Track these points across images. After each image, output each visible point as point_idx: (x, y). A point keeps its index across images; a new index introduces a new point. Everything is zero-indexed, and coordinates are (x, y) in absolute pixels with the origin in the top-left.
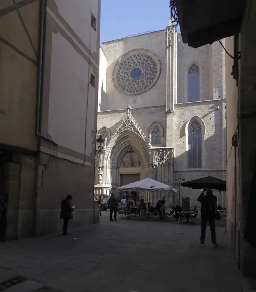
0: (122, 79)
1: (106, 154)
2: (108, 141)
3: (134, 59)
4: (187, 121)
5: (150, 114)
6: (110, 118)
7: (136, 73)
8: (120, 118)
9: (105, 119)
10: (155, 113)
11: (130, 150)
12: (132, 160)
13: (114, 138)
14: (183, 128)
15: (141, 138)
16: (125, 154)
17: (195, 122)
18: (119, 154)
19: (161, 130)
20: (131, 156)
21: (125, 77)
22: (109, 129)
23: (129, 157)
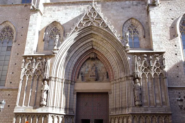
1: (57, 57)
2: (61, 41)
4: (178, 19)
5: (123, 8)
6: (64, 11)
9: (57, 12)
10: (129, 7)
11: (92, 56)
12: (96, 71)
14: (173, 27)
16: (84, 62)
19: (140, 29)
20: (95, 65)
22: (62, 26)
23: (90, 66)
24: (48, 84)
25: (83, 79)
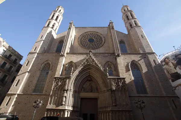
0: (83, 42)
1: (72, 79)
2: (74, 70)
3: (90, 35)
4: (129, 63)
5: (104, 57)
6: (76, 57)
7: (91, 40)
8: (83, 57)
9: (72, 57)
10: (107, 57)
11: (89, 79)
12: (91, 87)
13: (79, 69)
14: (128, 66)
15: (100, 70)
16: (85, 82)
17: (133, 63)
18: (81, 81)
19: (112, 67)
20: (90, 84)
21: (85, 41)
22: (75, 63)
23: (88, 84)
24: (66, 93)
25: (84, 91)
